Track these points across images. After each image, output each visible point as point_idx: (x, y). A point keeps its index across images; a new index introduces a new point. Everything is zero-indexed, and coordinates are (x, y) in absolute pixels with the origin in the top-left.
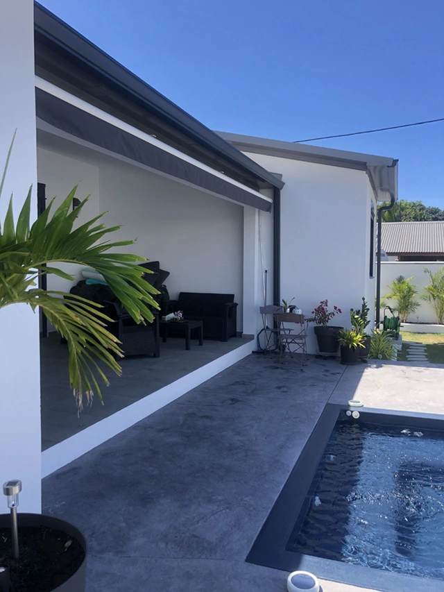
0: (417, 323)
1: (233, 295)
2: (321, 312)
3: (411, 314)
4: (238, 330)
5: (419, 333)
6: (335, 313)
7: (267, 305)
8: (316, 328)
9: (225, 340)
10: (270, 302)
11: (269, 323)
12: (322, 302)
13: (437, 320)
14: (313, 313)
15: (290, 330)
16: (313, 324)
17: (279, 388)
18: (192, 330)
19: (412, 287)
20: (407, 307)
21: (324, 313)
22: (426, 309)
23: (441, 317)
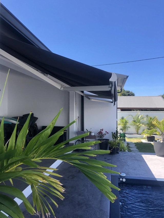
0: (129, 134)
3: (127, 131)
5: (130, 138)
6: (106, 134)
7: (79, 131)
10: (80, 130)
12: (101, 130)
13: (136, 133)
14: (97, 134)
19: (127, 121)
20: (125, 128)
21: (102, 134)
22: (132, 129)
23: (137, 132)
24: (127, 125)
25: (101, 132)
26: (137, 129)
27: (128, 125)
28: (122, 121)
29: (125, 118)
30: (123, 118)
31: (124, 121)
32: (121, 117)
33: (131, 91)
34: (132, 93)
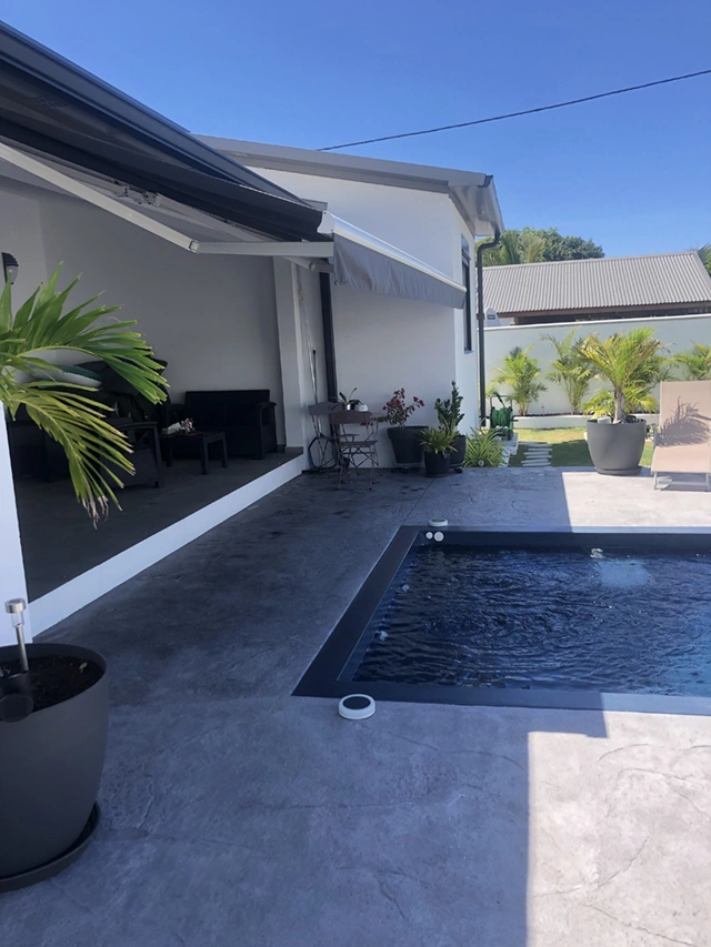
0: (542, 415)
1: (268, 391)
2: (395, 407)
3: (534, 401)
4: (279, 442)
5: (545, 429)
6: (416, 407)
7: (319, 401)
8: (389, 430)
9: (260, 458)
10: (322, 397)
11: (323, 428)
12: (396, 393)
13: (571, 408)
14: (385, 408)
15: (353, 436)
16: (386, 425)
17: (339, 513)
18: (209, 445)
19: (532, 363)
20: (527, 392)
21: (400, 407)
22: (554, 395)
23: (575, 404)
24: (533, 382)
25: (398, 402)
26: (572, 394)
27: (538, 379)
28: (512, 364)
29: (525, 352)
30: (516, 353)
31: (521, 363)
32: (512, 348)
33: (586, 240)
34: (591, 245)
